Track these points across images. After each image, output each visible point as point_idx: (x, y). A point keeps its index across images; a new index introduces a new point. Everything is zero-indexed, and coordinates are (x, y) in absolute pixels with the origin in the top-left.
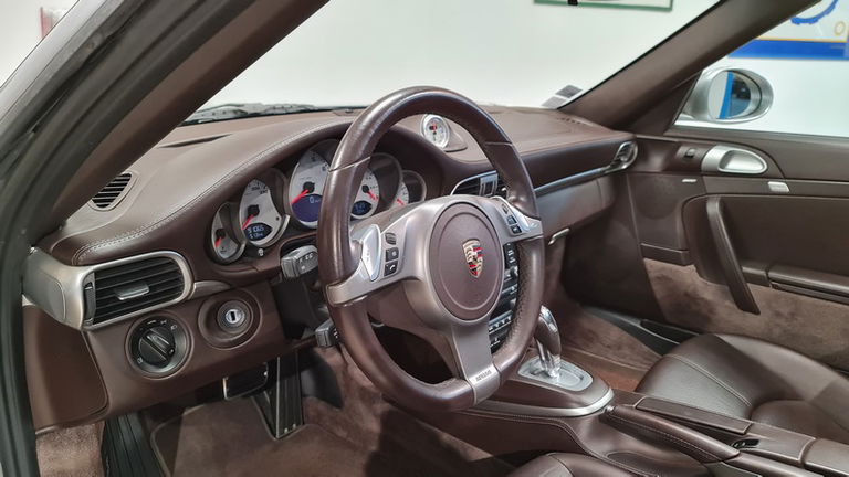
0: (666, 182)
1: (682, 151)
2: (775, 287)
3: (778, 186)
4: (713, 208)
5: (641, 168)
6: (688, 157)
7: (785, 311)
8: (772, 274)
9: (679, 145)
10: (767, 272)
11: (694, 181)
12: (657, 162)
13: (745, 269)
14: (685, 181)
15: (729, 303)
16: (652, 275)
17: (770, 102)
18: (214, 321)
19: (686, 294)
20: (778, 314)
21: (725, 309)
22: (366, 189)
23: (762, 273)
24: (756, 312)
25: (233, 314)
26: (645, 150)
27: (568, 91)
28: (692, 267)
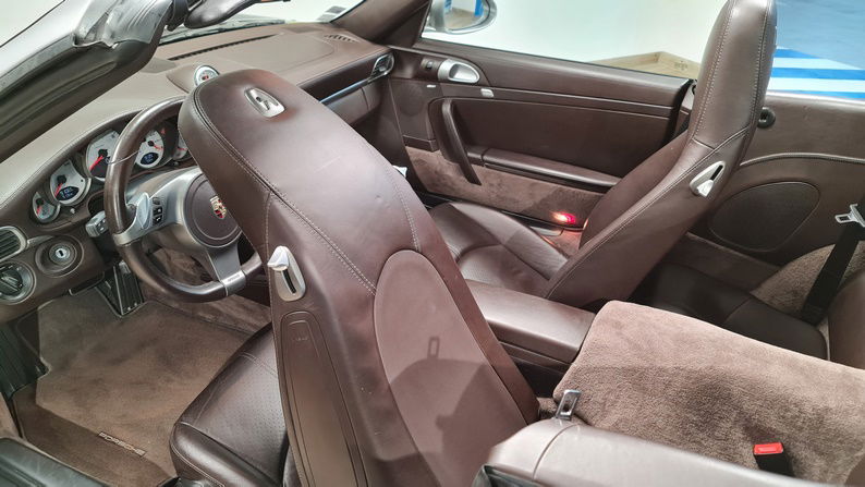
0: (415, 86)
1: (425, 62)
2: (487, 167)
3: (487, 92)
4: (447, 109)
5: (397, 74)
6: (429, 69)
7: (495, 182)
8: (486, 158)
9: (422, 57)
10: (482, 155)
11: (433, 86)
12: (409, 72)
13: (469, 154)
14: (429, 86)
15: (463, 178)
16: (412, 159)
17: (495, 14)
18: (48, 259)
19: (436, 172)
20: (491, 185)
21: (461, 182)
22: (151, 144)
23: (479, 157)
24: (480, 184)
25: (61, 252)
26: (400, 59)
27: (335, 10)
28: (439, 152)
